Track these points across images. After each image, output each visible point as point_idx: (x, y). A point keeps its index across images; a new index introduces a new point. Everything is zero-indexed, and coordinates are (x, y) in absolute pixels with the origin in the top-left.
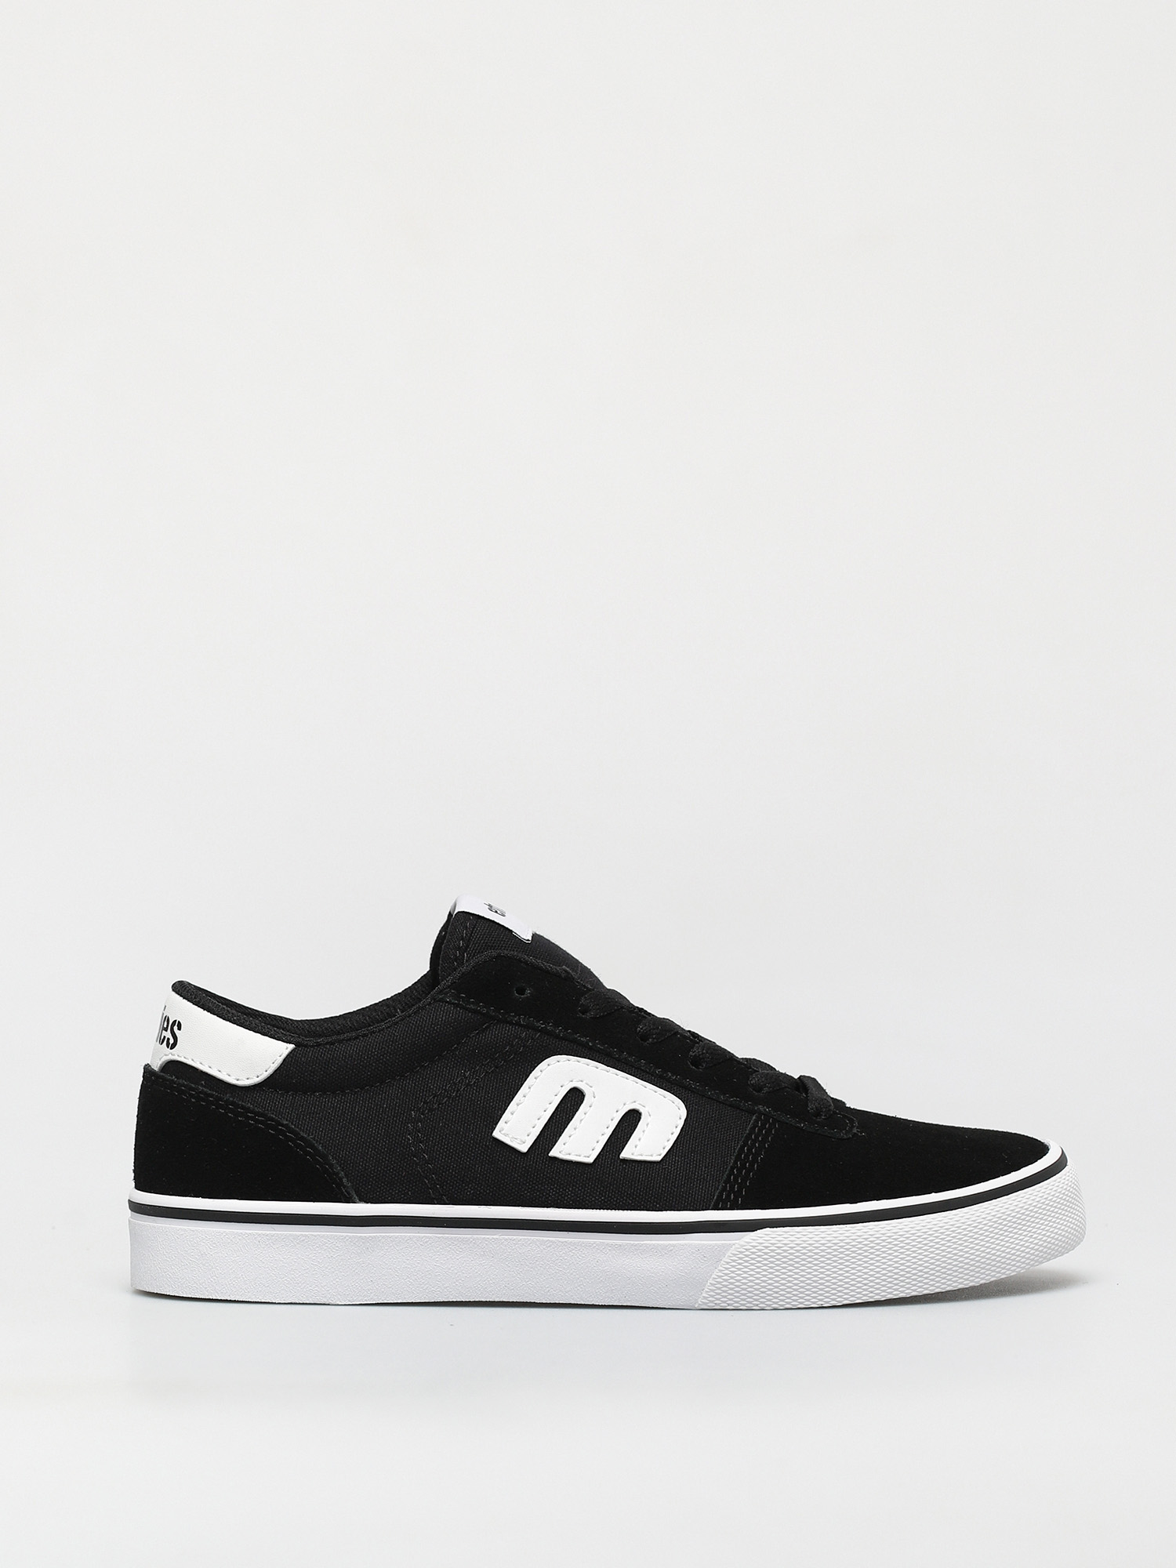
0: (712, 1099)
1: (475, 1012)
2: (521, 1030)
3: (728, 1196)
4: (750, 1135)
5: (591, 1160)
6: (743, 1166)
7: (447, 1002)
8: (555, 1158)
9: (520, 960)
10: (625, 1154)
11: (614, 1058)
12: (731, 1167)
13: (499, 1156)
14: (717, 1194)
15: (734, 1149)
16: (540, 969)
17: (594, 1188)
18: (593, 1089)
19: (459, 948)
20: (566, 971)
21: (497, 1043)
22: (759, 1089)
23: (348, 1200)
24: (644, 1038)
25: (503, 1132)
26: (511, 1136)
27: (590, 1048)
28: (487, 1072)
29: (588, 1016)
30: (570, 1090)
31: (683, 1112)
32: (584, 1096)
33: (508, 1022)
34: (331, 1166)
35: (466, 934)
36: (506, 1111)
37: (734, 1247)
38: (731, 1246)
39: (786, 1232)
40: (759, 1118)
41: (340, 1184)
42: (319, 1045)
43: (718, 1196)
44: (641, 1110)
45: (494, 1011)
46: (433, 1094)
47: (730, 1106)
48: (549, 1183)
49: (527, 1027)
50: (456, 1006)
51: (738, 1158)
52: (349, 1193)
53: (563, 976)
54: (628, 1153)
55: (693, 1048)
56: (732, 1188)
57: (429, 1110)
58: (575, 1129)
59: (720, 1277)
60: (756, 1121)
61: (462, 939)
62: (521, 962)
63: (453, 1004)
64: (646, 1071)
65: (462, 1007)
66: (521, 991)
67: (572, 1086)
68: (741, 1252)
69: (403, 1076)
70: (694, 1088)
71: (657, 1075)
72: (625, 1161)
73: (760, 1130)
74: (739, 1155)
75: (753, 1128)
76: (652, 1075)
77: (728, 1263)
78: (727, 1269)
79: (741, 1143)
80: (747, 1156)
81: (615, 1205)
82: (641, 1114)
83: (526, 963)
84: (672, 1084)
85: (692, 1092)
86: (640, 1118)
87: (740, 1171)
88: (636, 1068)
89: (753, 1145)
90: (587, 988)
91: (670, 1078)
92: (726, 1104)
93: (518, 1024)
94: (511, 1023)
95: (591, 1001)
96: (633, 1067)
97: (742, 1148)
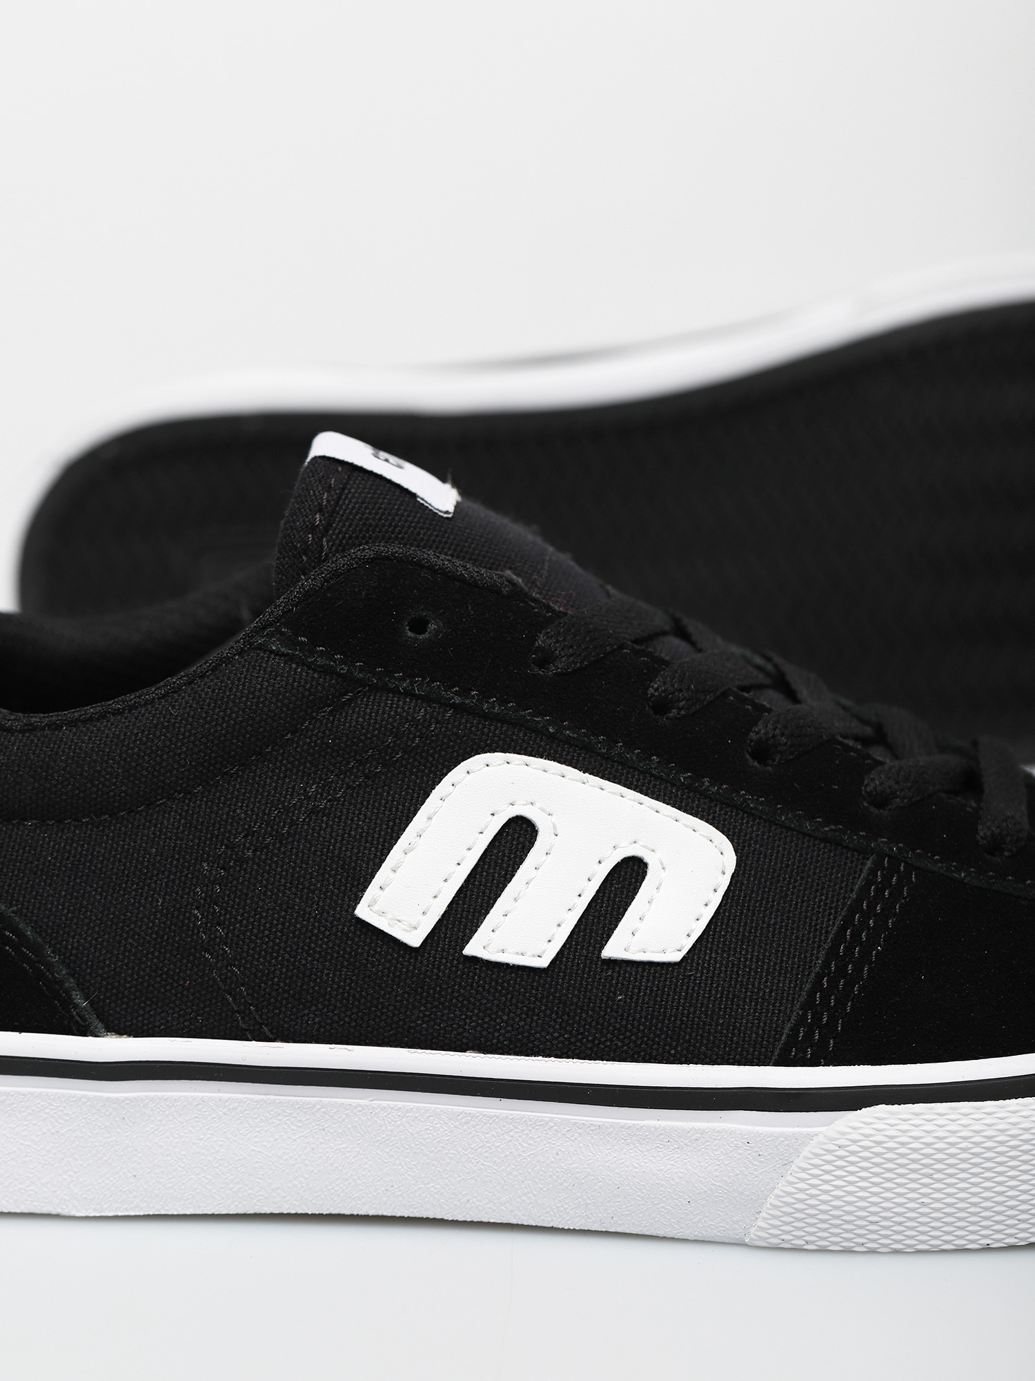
0: (789, 828)
1: (327, 671)
2: (416, 705)
3: (810, 1034)
4: (859, 901)
5: (544, 963)
6: (842, 970)
7: (272, 652)
8: (475, 960)
9: (419, 564)
10: (612, 950)
11: (599, 754)
12: (818, 974)
13: (368, 953)
14: (786, 1031)
15: (827, 932)
16: (461, 579)
17: (550, 1016)
18: (553, 818)
19: (313, 529)
20: (510, 581)
21: (368, 732)
22: (881, 801)
23: (83, 1030)
24: (661, 706)
25: (376, 908)
26: (389, 916)
27: (552, 737)
28: (349, 787)
29: (553, 670)
30: (510, 820)
31: (729, 860)
32: (536, 832)
33: (389, 691)
34: (49, 966)
35: (328, 501)
36: (384, 865)
37: (816, 1139)
38: (810, 1137)
39: (917, 1114)
40: (878, 865)
41: (68, 1003)
42: (32, 728)
43: (788, 1036)
44: (646, 859)
45: (361, 670)
46: (244, 829)
47: (824, 840)
48: (463, 1005)
49: (427, 699)
50: (290, 658)
51: (832, 953)
52: (83, 1019)
53: (505, 591)
54: (617, 947)
55: (756, 724)
56: (817, 1017)
57: (236, 861)
58: (516, 900)
59: (789, 1194)
60: (873, 872)
61: (320, 511)
62: (423, 567)
63: (283, 655)
64: (661, 778)
65: (301, 663)
66: (418, 627)
67: (514, 814)
68: (829, 1151)
69: (190, 793)
70: (755, 808)
71: (683, 784)
72: (613, 963)
73: (880, 891)
74: (835, 946)
75: (865, 889)
76: (673, 785)
77: (804, 1170)
78: (803, 1180)
79: (839, 922)
80: (849, 949)
81: (591, 1049)
82: (646, 865)
83: (432, 569)
84: (711, 801)
85: (750, 814)
86: (645, 874)
87: (833, 983)
88: (641, 772)
89: (863, 923)
90: (553, 611)
91: (707, 789)
92: (816, 838)
93: (409, 693)
94: (395, 691)
95: (557, 641)
96: (636, 769)
97: (843, 929)
